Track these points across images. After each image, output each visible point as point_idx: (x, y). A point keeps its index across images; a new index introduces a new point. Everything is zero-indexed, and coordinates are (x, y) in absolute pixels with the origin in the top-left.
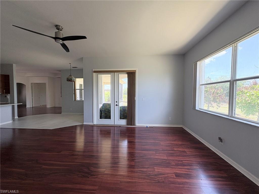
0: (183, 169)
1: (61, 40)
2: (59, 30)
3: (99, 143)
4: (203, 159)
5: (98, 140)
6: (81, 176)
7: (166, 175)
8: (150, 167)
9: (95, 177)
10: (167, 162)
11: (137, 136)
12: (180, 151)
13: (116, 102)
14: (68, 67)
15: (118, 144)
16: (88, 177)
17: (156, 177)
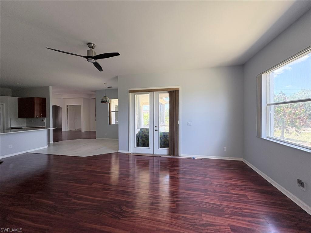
0: (242, 220)
1: (93, 59)
2: (91, 48)
3: (136, 176)
4: (273, 208)
5: (134, 172)
6: (112, 216)
7: (217, 227)
8: (196, 214)
9: (127, 218)
10: (220, 208)
11: (181, 170)
12: (238, 194)
13: (156, 127)
14: (103, 87)
15: (158, 179)
16: (120, 218)
17: (203, 228)
